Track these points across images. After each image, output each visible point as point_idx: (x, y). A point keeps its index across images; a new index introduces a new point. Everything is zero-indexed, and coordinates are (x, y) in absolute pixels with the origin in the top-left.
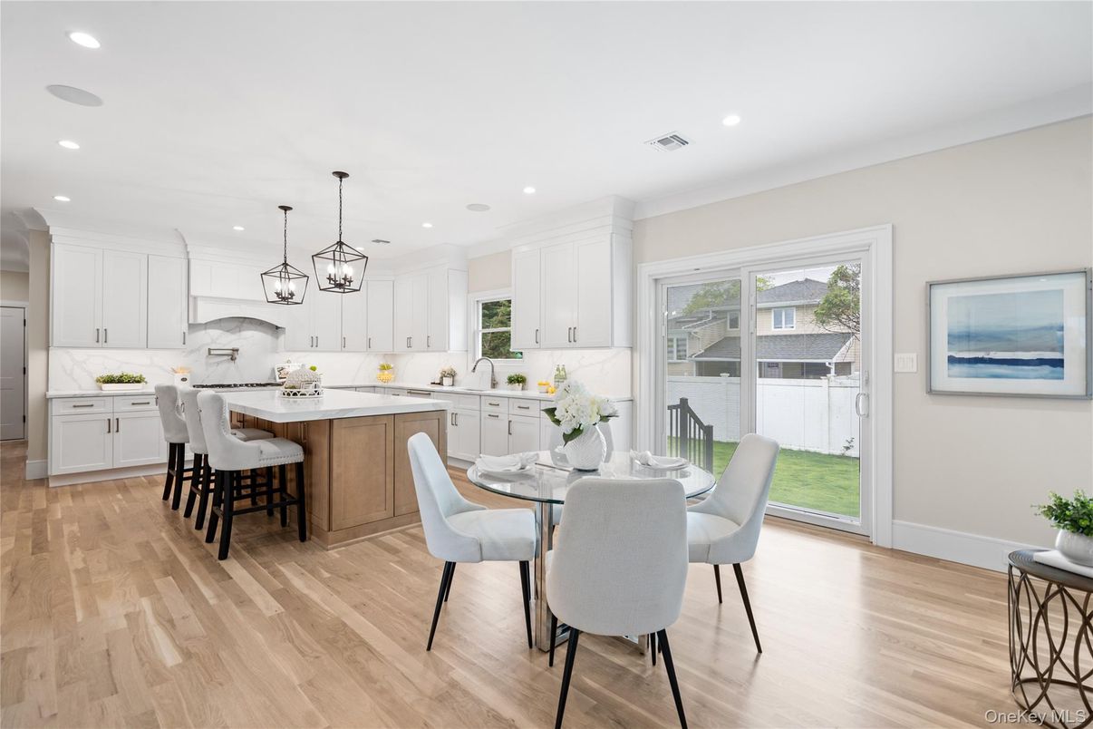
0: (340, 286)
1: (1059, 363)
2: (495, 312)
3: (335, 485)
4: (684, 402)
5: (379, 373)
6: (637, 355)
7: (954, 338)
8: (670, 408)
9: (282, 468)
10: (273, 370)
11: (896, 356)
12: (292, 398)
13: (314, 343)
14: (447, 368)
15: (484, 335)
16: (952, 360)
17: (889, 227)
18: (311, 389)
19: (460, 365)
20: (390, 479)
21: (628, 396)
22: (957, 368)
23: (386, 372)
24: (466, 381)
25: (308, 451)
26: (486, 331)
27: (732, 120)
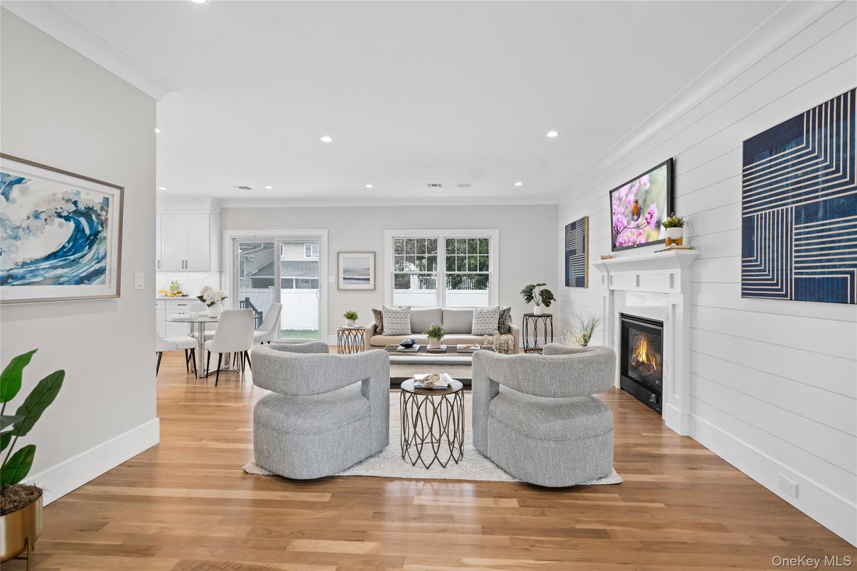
1: (369, 279)
4: (247, 299)
6: (223, 276)
7: (345, 271)
8: (241, 302)
11: (329, 277)
16: (344, 279)
17: (327, 230)
22: (347, 281)
27: (269, 187)
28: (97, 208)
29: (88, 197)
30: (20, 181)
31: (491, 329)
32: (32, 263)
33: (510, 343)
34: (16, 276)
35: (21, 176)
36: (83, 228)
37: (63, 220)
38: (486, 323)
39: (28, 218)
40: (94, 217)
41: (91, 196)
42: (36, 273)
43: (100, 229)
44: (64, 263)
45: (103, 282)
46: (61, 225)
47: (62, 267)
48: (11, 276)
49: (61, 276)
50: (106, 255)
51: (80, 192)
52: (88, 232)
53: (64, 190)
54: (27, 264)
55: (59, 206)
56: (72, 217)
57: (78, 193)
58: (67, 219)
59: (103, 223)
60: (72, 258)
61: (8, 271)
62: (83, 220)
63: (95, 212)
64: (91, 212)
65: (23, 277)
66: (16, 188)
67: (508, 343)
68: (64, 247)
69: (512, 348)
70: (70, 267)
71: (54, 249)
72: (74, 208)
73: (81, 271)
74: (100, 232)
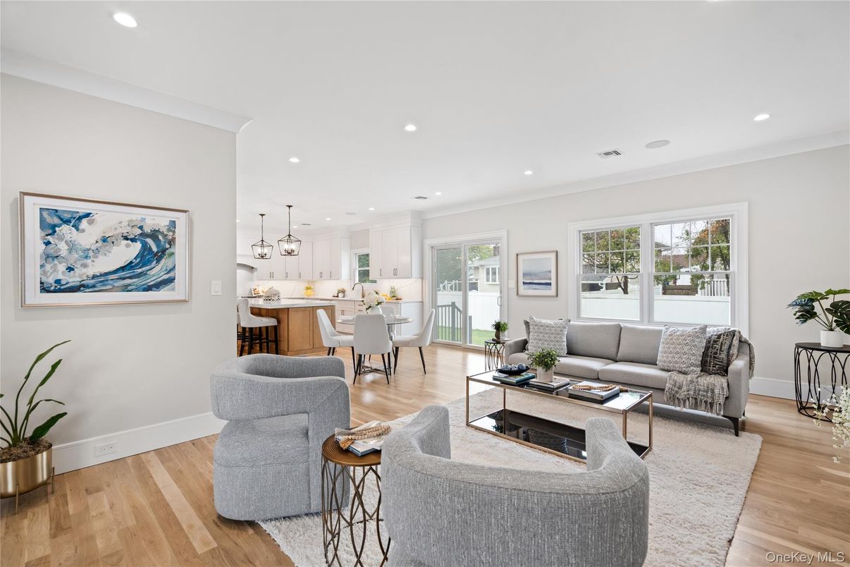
0: (290, 253)
1: (550, 284)
2: (364, 260)
3: (290, 334)
4: (453, 303)
5: (305, 291)
6: (424, 281)
7: (525, 275)
9: (267, 328)
10: (251, 290)
11: (510, 281)
12: (268, 302)
13: (272, 276)
14: (340, 288)
15: (359, 271)
16: (524, 283)
17: (506, 230)
18: (277, 298)
19: (347, 287)
20: (311, 333)
21: (421, 300)
22: (526, 286)
23: (309, 291)
24: (351, 295)
25: (279, 322)
26: (360, 269)
27: (438, 194)
28: (164, 230)
29: (154, 222)
30: (88, 215)
31: (684, 363)
32: (101, 275)
33: (716, 391)
34: (88, 285)
35: (89, 212)
36: (150, 246)
37: (129, 242)
38: (677, 353)
39: (97, 242)
40: (160, 237)
41: (157, 221)
42: (106, 283)
43: (168, 246)
44: (131, 274)
45: (173, 289)
46: (128, 246)
47: (130, 278)
48: (83, 286)
49: (130, 285)
50: (174, 267)
51: (145, 219)
52: (155, 249)
53: (129, 218)
54: (97, 276)
55: (125, 232)
56: (138, 239)
57: (143, 220)
58: (133, 240)
59: (172, 242)
60: (140, 270)
61: (80, 282)
62: (149, 241)
63: (162, 233)
64: (157, 234)
65: (94, 286)
66: (84, 221)
67: (713, 392)
68: (131, 262)
69: (722, 401)
70: (138, 277)
71: (122, 264)
72: (140, 232)
73: (149, 281)
74: (167, 249)
